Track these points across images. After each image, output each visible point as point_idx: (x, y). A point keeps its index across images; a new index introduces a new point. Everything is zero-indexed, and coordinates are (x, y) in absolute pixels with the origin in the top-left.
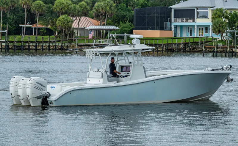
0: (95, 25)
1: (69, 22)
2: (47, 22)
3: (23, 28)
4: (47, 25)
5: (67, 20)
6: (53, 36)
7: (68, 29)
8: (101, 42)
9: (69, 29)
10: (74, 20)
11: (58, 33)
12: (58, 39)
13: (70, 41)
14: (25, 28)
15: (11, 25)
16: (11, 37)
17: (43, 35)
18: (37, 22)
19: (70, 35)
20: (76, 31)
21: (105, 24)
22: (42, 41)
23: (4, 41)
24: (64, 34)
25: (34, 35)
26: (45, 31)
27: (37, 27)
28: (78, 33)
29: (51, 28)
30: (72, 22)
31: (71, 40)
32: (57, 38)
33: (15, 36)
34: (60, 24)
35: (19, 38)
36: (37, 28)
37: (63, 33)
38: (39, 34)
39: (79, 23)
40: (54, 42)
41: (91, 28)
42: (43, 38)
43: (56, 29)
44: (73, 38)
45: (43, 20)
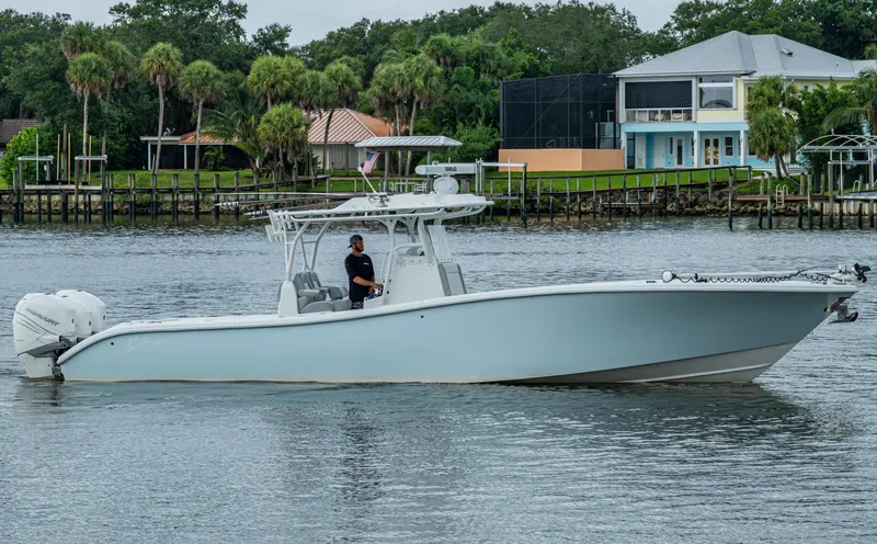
0: (377, 135)
1: (299, 126)
2: (229, 127)
3: (154, 148)
4: (230, 136)
5: (291, 119)
6: (248, 172)
7: (294, 147)
8: (404, 186)
9: (297, 148)
10: (313, 120)
11: (265, 162)
12: (264, 181)
13: (304, 185)
14: (159, 148)
15: (113, 137)
16: (118, 175)
17: (215, 169)
18: (198, 127)
19: (302, 169)
20: (318, 155)
21: (411, 130)
22: (215, 186)
23: (100, 188)
24: (281, 163)
25: (188, 168)
26: (222, 157)
27: (197, 144)
28: (324, 161)
29: (242, 146)
30: (308, 126)
31: (303, 182)
32: (260, 176)
33: (131, 172)
34: (271, 134)
35: (141, 179)
36: (197, 147)
37: (278, 160)
38: (203, 166)
39: (327, 128)
40: (252, 189)
41: (373, 145)
42: (217, 176)
43: (257, 148)
44: (312, 177)
45: (216, 123)
